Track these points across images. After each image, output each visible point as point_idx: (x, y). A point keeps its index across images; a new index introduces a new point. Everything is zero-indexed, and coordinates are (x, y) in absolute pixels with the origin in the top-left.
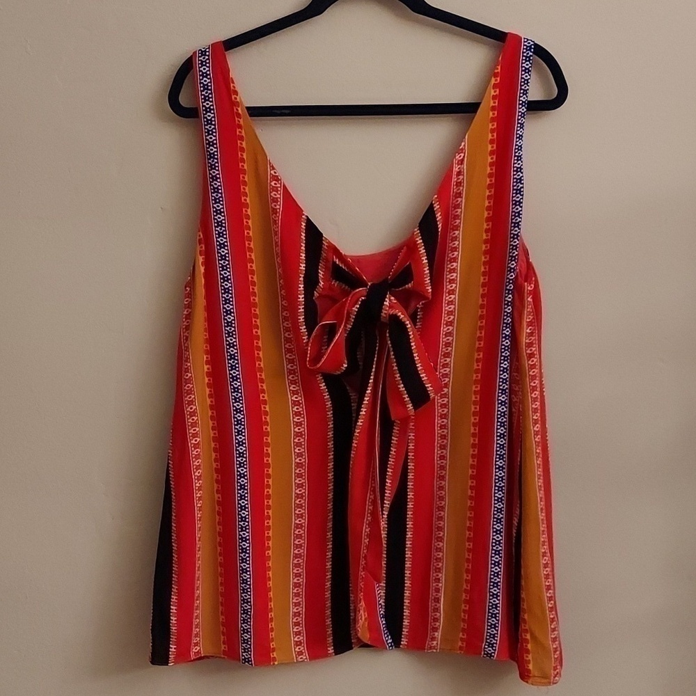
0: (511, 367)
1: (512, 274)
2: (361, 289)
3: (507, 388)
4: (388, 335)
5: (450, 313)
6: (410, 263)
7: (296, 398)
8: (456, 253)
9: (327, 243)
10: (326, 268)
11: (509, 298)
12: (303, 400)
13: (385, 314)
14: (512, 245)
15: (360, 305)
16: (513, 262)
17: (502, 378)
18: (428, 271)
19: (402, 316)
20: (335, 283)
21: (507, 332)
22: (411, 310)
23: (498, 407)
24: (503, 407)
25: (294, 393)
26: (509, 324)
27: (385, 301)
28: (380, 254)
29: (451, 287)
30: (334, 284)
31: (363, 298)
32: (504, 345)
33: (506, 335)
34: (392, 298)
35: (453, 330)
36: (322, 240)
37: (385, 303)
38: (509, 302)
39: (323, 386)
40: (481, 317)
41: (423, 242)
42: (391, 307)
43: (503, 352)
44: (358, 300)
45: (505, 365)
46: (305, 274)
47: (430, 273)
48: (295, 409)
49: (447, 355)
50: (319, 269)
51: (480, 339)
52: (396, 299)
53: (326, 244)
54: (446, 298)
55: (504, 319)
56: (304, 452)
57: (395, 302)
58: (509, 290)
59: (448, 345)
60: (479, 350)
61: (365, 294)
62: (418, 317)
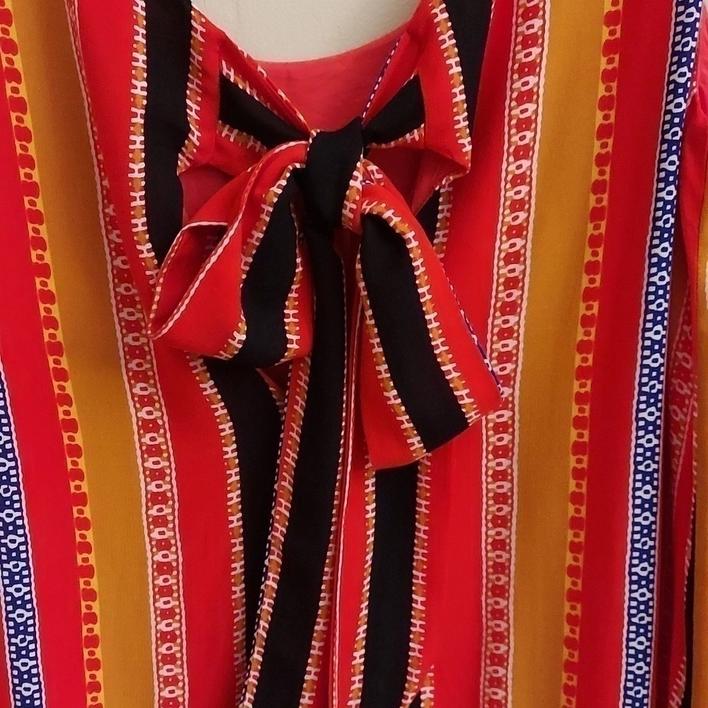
0: (670, 338)
1: (681, 100)
2: (292, 144)
3: (660, 391)
4: (358, 266)
5: (518, 205)
6: (417, 77)
7: (149, 413)
8: (535, 51)
9: (202, 24)
10: (205, 92)
11: (671, 164)
12: (166, 418)
13: (351, 210)
14: (682, 23)
15: (288, 180)
16: (685, 69)
17: (647, 366)
18: (463, 97)
19: (396, 220)
20: (229, 134)
21: (664, 250)
22: (421, 198)
23: (638, 438)
24: (651, 436)
25: (145, 401)
26: (668, 230)
27: (351, 177)
28: (341, 59)
29: (522, 138)
30: (228, 136)
31: (298, 166)
32: (654, 284)
33: (661, 260)
34: (373, 167)
35: (524, 246)
36: (190, 17)
37: (352, 183)
38: (669, 173)
39: (209, 388)
40: (596, 215)
41: (450, 19)
42: (366, 193)
43: (652, 302)
44: (284, 169)
45: (657, 333)
46: (146, 108)
47: (467, 101)
48: (146, 440)
49: (510, 308)
50: (186, 96)
51: (591, 268)
52: (382, 168)
53: (200, 28)
54: (509, 167)
55: (656, 219)
56: (174, 537)
57: (380, 176)
58: (671, 143)
59: (512, 283)
60: (589, 295)
61: (303, 155)
62: (440, 216)
